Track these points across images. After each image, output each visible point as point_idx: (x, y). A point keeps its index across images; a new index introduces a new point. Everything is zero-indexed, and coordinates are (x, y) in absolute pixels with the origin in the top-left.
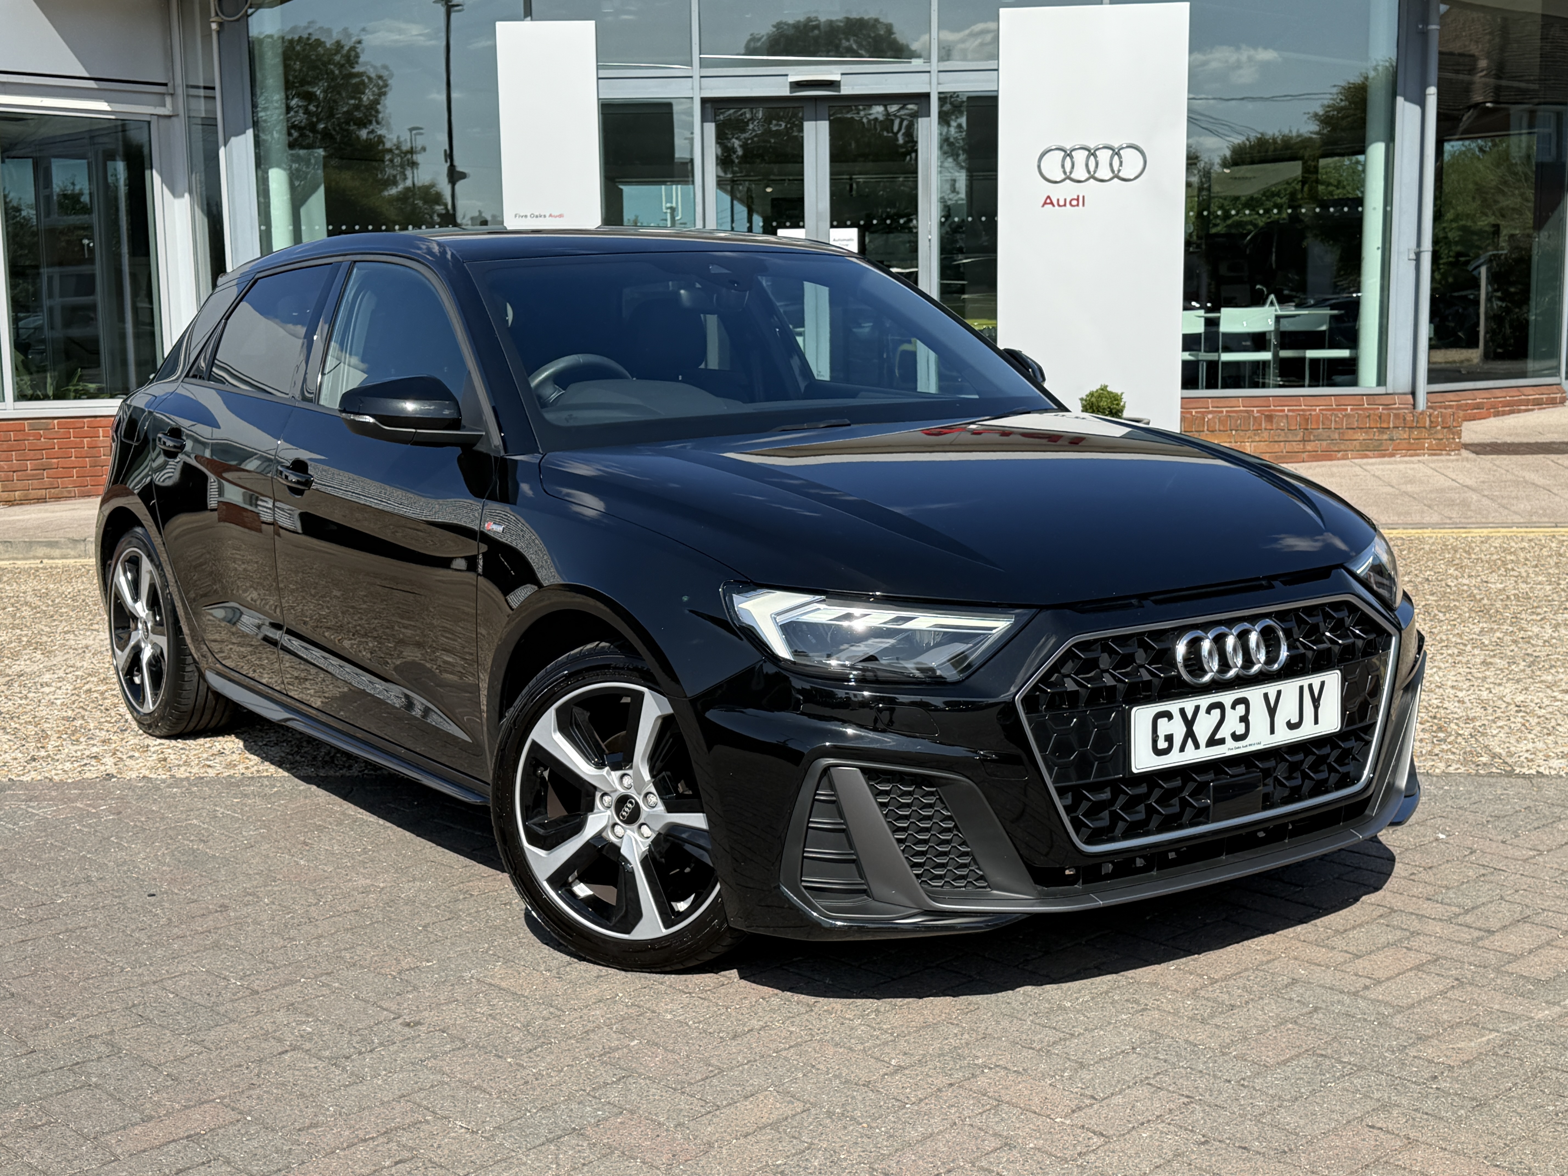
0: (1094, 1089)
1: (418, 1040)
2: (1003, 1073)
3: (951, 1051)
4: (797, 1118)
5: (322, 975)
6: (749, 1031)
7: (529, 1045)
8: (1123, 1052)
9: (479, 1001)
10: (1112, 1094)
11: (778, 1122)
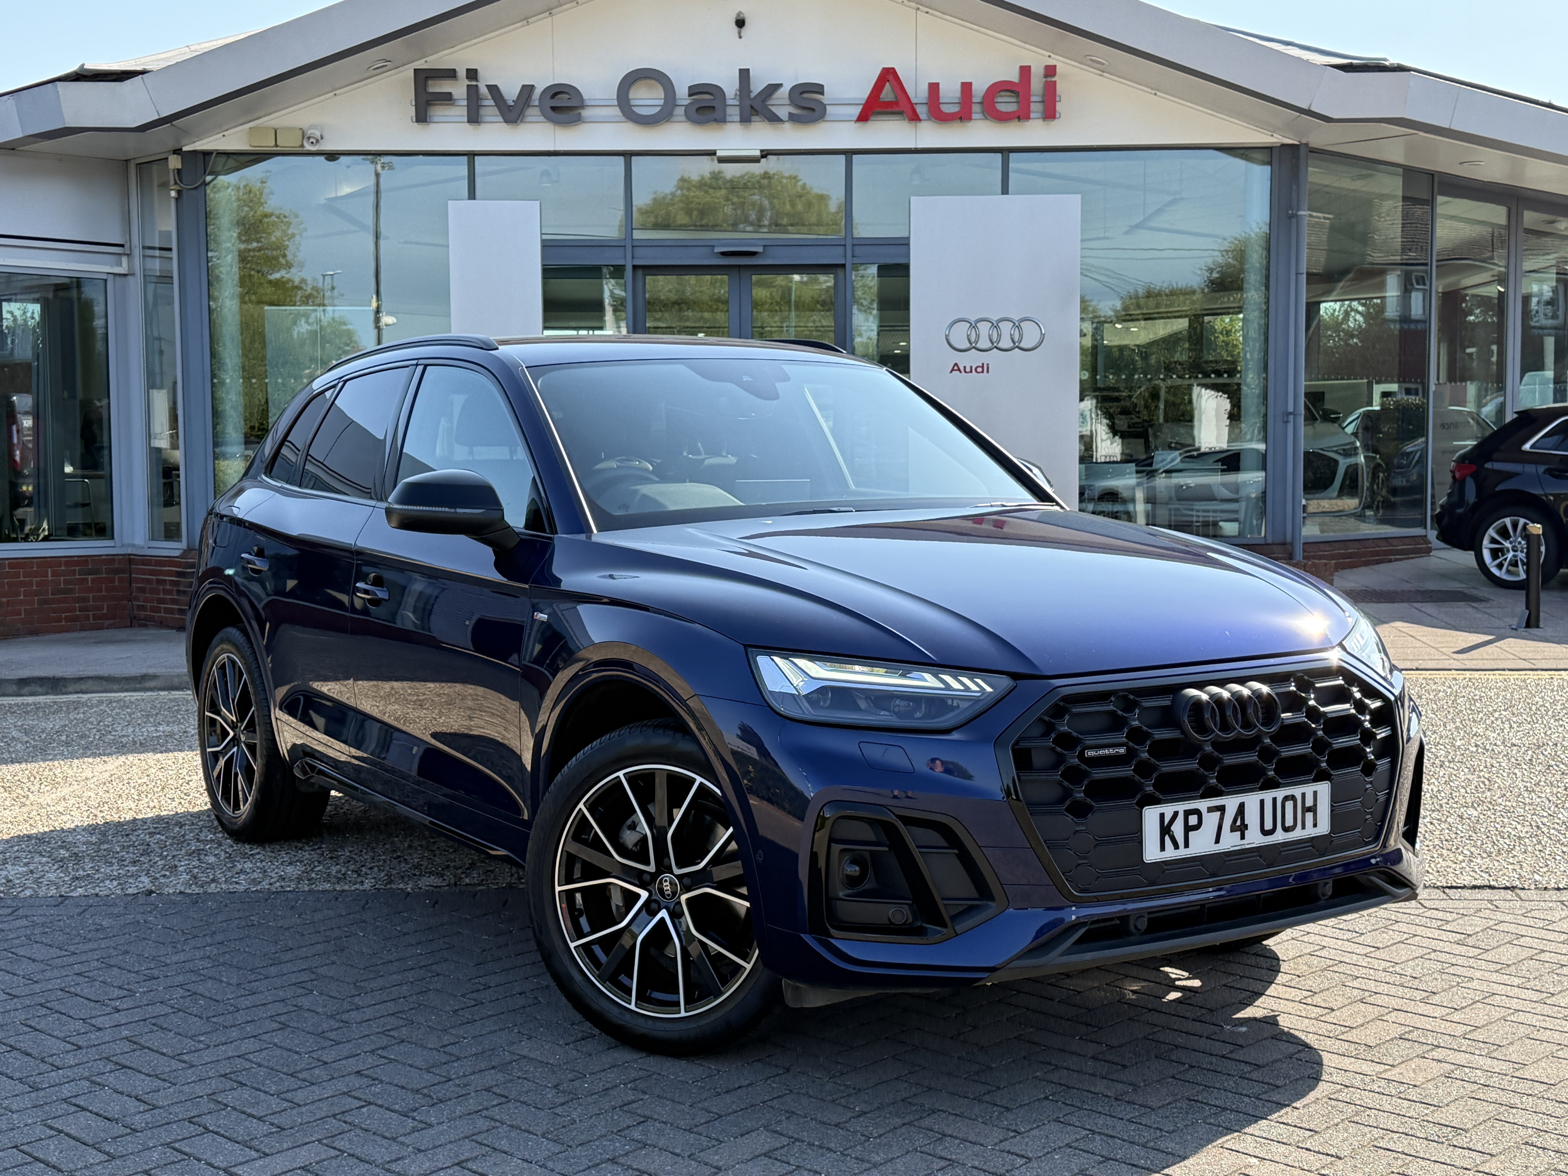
0: (1017, 1125)
1: (469, 1096)
2: (944, 1115)
3: (903, 1100)
4: (786, 1149)
5: (378, 1049)
6: (739, 1087)
7: (562, 1100)
8: (1038, 1100)
9: (513, 1068)
10: (1031, 1129)
11: (770, 1151)
